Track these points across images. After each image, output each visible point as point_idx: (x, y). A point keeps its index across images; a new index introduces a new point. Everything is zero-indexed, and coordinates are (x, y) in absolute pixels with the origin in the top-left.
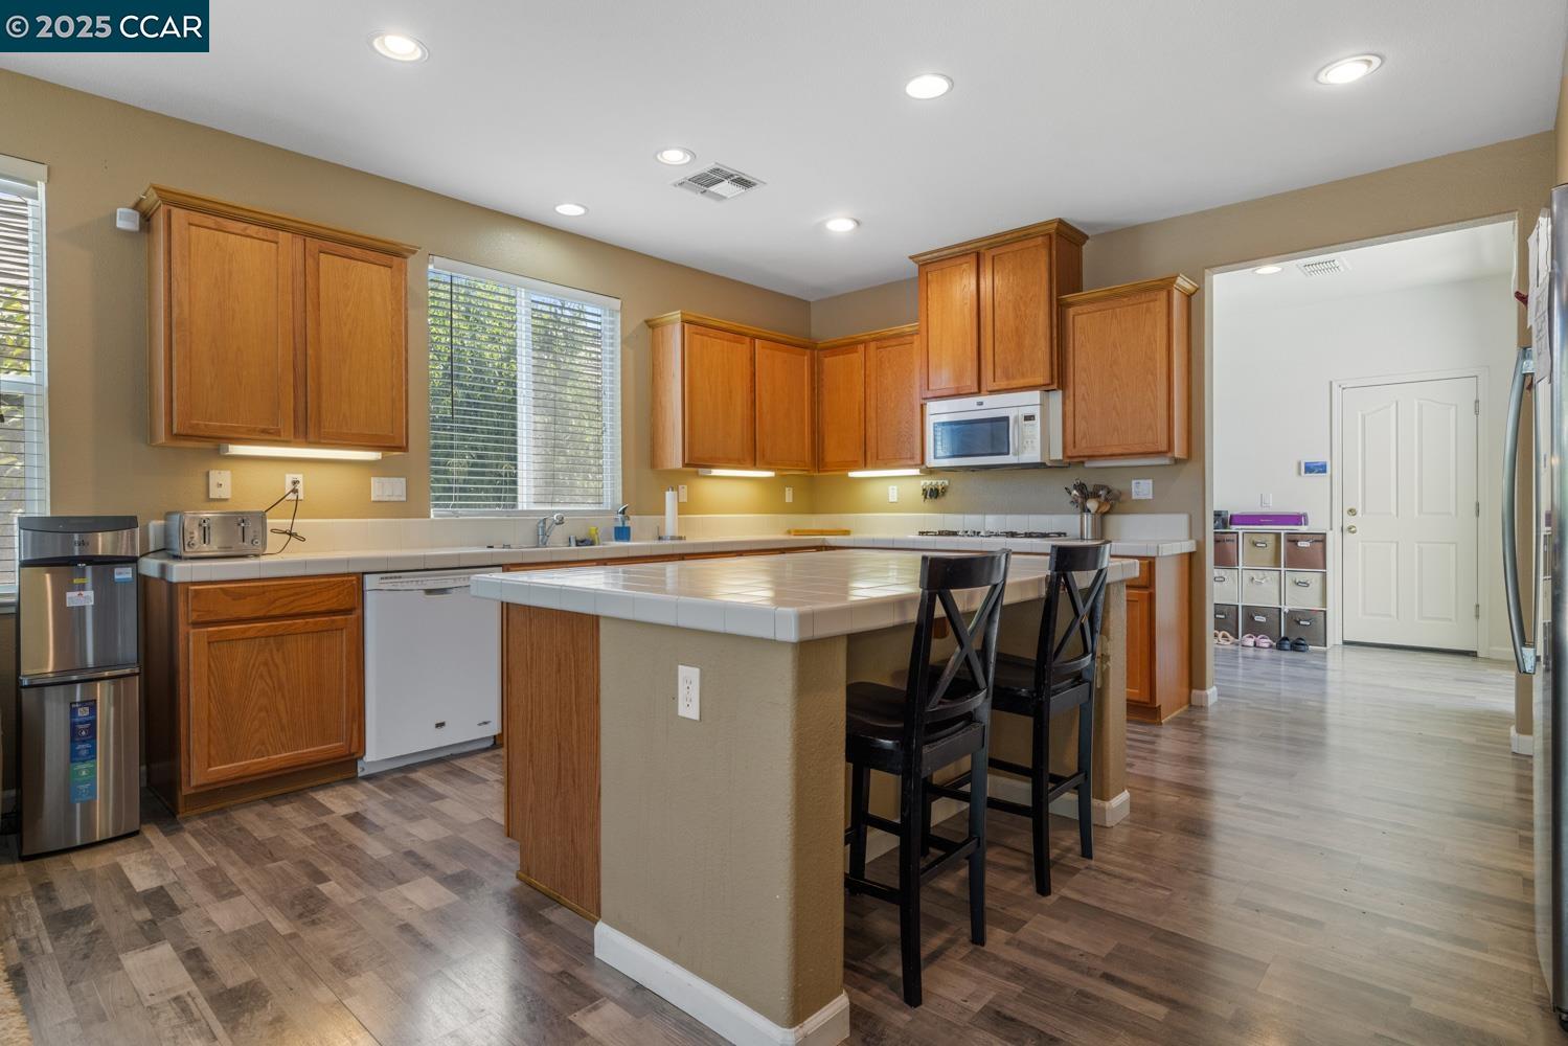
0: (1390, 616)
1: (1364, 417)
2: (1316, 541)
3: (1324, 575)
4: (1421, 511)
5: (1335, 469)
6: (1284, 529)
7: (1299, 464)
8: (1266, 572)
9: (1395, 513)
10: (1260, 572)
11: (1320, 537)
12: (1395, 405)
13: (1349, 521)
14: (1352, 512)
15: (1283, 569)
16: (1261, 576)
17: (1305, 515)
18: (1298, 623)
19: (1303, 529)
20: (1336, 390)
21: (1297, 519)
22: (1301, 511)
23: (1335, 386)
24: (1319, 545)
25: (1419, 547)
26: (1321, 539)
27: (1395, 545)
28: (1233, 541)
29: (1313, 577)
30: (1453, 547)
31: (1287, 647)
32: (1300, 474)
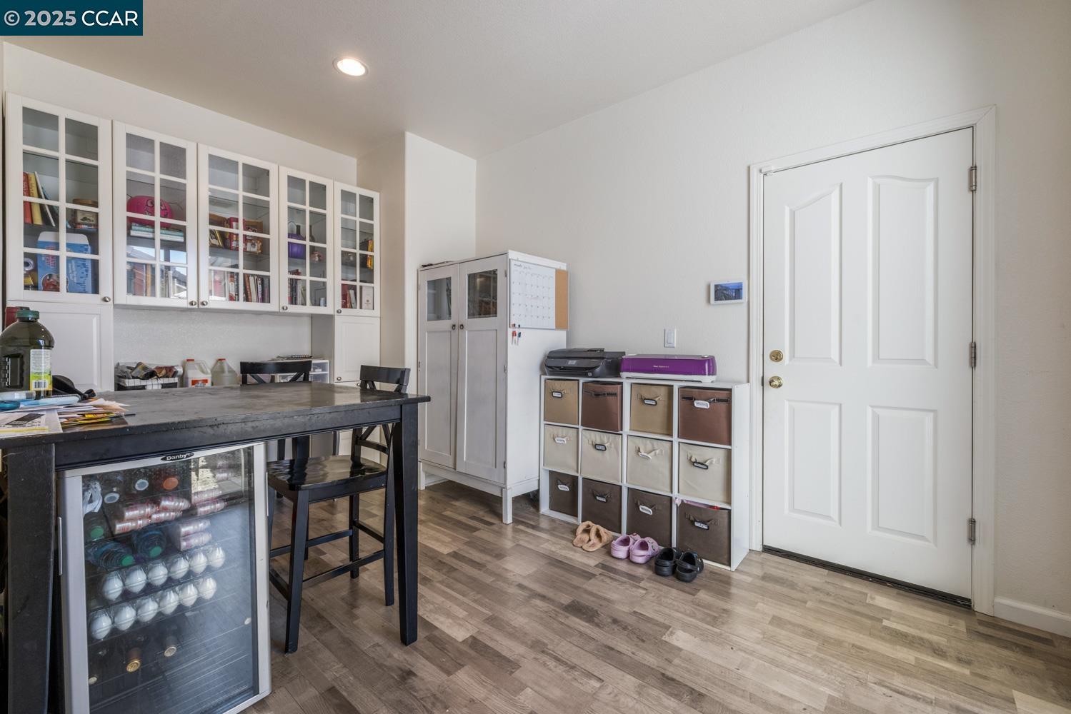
0: (828, 517)
1: (793, 214)
2: (718, 400)
3: (729, 452)
4: (877, 357)
5: (753, 293)
6: (679, 381)
7: (709, 287)
8: (655, 442)
9: (837, 360)
10: (648, 441)
11: (723, 395)
12: (837, 192)
13: (773, 369)
14: (777, 356)
15: (675, 439)
16: (649, 447)
17: (711, 361)
18: (693, 523)
19: (707, 381)
20: (756, 178)
21: (700, 365)
22: (705, 353)
23: (754, 172)
24: (723, 406)
25: (874, 413)
26: (724, 398)
27: (837, 408)
28: (615, 394)
29: (713, 455)
30: (929, 419)
31: (666, 570)
32: (709, 301)
